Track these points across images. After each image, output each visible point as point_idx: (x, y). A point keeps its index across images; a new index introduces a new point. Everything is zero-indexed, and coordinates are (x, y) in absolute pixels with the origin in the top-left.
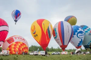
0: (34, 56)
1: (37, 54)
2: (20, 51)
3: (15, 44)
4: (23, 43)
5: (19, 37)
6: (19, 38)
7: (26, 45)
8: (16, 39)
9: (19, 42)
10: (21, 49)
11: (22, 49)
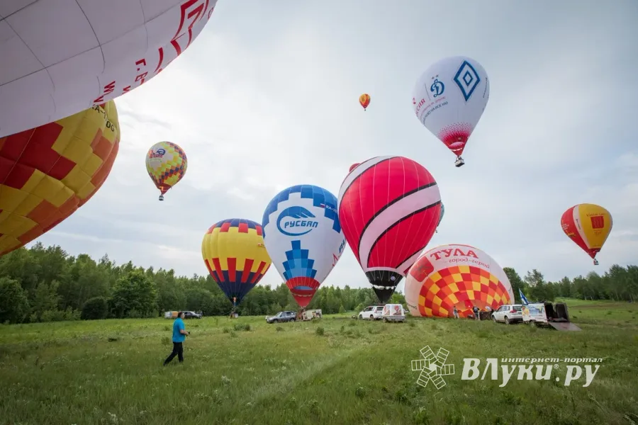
0: (507, 326)
1: (517, 315)
2: (468, 302)
3: (440, 277)
4: (471, 268)
5: (448, 248)
6: (449, 253)
7: (487, 275)
8: (438, 258)
9: (456, 270)
10: (471, 296)
11: (477, 294)
